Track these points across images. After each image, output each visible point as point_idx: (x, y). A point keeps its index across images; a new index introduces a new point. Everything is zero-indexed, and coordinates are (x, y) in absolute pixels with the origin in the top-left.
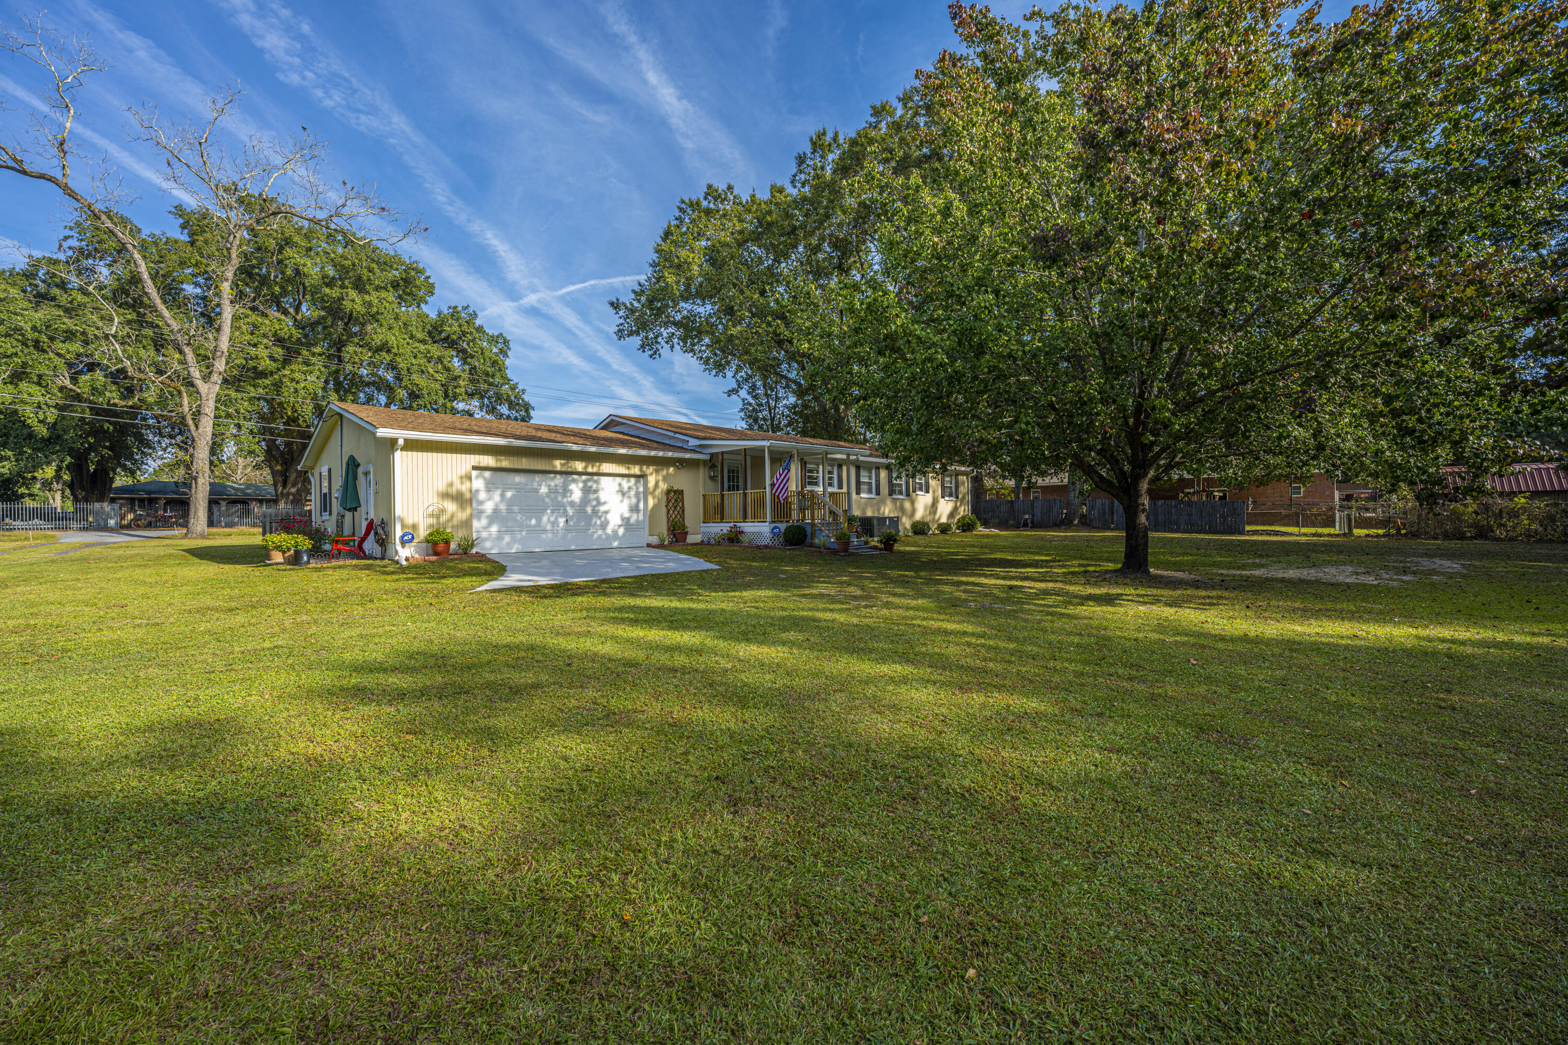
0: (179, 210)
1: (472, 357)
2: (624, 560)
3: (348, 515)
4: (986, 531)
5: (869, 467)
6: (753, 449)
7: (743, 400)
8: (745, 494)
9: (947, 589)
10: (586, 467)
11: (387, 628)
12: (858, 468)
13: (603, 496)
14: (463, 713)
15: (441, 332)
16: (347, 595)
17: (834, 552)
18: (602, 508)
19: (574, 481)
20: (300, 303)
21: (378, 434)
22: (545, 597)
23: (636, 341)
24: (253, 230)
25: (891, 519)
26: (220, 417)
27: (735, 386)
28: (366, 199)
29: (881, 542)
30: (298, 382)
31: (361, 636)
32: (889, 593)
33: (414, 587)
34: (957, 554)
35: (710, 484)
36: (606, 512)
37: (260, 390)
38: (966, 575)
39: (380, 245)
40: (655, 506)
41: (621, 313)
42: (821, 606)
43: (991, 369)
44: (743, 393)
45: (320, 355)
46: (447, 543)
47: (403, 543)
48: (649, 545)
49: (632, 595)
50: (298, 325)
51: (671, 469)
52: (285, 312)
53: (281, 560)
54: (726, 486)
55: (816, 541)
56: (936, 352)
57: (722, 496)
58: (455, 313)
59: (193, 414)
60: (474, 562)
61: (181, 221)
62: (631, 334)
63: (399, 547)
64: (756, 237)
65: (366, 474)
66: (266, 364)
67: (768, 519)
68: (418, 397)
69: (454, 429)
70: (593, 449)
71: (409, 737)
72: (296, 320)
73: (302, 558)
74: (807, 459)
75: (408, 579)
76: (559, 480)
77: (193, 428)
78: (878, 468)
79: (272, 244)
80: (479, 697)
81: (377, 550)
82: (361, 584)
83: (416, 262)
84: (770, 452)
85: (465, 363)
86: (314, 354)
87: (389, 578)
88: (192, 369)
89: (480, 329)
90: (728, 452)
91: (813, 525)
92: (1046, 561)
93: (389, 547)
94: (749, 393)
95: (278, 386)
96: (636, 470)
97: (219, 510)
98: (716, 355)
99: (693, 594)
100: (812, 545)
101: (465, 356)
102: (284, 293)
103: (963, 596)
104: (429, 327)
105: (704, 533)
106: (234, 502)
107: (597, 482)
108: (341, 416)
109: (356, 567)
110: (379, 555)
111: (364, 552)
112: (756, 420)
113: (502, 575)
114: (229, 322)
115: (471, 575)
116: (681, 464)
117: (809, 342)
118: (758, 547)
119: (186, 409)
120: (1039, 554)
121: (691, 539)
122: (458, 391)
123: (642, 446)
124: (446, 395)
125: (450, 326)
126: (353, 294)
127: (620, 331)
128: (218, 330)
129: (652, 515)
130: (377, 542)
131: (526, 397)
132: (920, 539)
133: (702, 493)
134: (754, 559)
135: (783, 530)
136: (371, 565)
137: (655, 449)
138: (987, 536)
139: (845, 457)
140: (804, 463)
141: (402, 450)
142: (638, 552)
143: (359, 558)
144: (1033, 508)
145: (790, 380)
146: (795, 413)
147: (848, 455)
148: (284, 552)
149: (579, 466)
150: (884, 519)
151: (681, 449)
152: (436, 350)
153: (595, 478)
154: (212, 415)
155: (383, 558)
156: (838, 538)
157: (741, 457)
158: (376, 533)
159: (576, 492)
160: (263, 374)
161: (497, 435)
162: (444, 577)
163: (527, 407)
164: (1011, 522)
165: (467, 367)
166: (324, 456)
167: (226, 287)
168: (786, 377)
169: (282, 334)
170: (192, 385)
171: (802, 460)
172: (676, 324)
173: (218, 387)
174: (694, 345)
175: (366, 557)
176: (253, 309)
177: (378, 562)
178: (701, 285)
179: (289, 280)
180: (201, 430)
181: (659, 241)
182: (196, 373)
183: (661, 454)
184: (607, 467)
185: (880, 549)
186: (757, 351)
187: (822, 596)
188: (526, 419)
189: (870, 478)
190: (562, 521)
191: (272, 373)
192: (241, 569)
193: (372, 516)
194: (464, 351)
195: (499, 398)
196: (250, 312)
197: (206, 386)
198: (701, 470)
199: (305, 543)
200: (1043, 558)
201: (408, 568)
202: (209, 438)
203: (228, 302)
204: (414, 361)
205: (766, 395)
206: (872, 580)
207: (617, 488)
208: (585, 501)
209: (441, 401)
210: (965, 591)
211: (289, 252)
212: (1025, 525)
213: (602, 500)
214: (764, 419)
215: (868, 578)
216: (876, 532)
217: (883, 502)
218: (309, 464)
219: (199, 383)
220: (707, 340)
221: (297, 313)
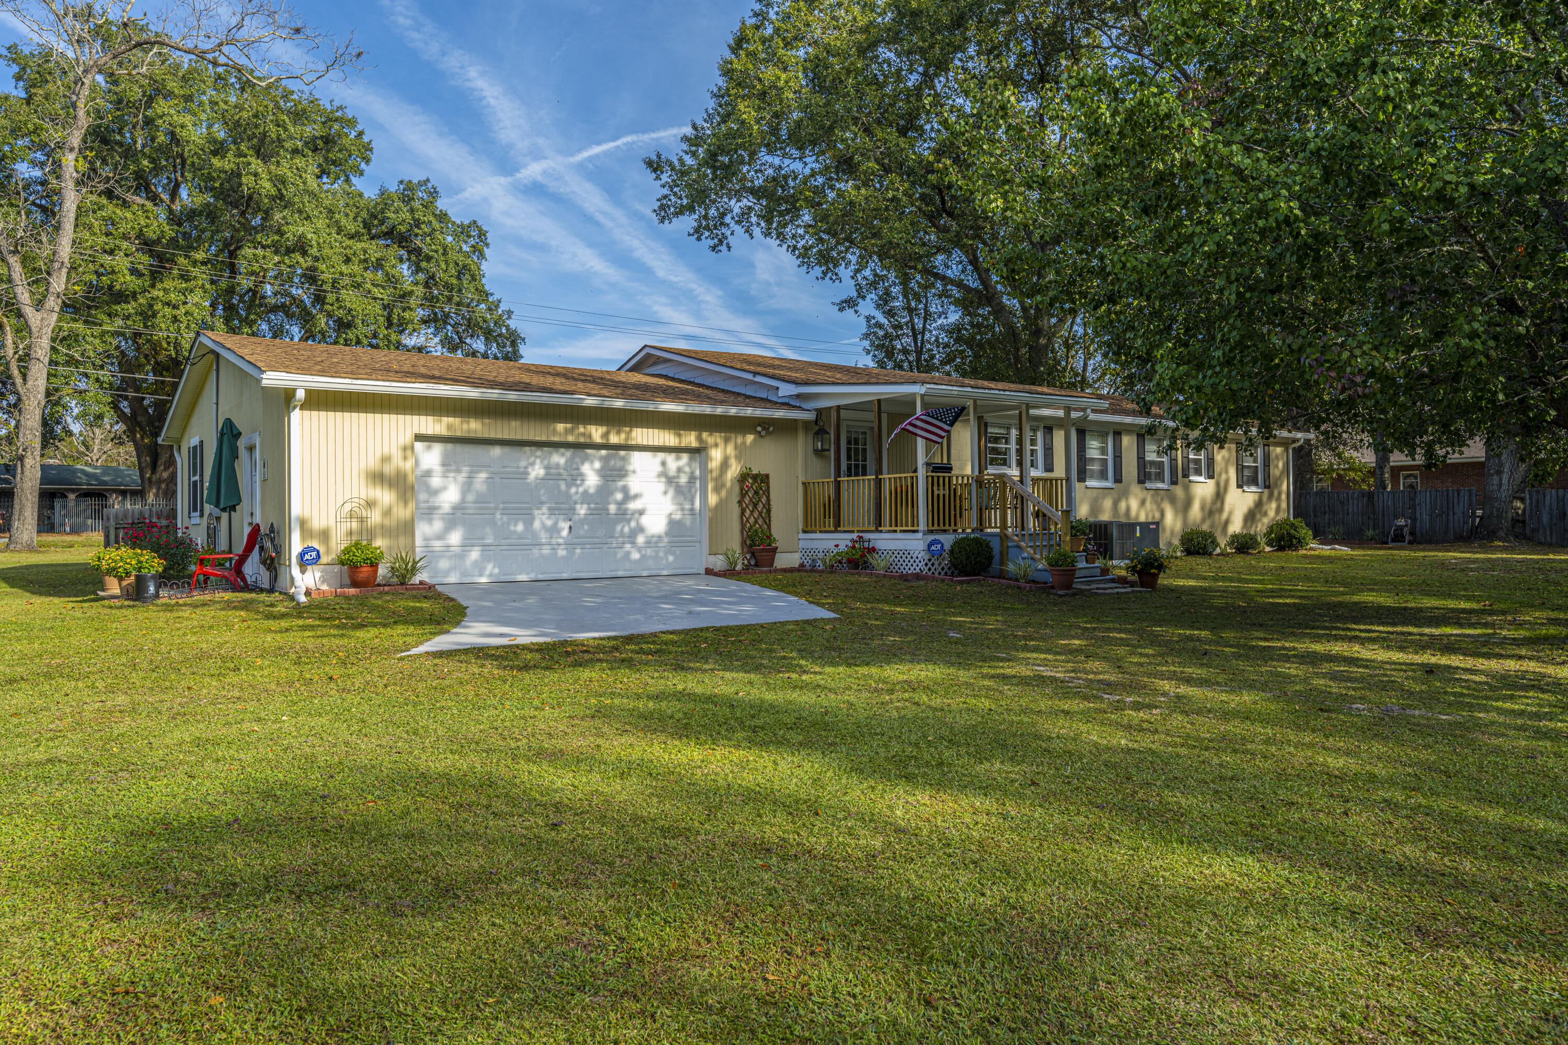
0: (14, 54)
1: (429, 259)
2: (666, 598)
3: (225, 516)
4: (1326, 550)
5: (1102, 431)
6: (894, 401)
7: (868, 319)
8: (879, 482)
9: (1292, 669)
10: (606, 435)
11: (246, 726)
12: (1081, 433)
13: (634, 484)
14: (334, 940)
15: (382, 222)
16: (202, 656)
17: (1045, 588)
18: (633, 506)
19: (586, 458)
20: (177, 185)
21: (265, 382)
22: (526, 668)
23: (688, 222)
24: (112, 74)
25: (1145, 526)
26: (57, 364)
27: (854, 294)
28: (271, 14)
29: (1133, 569)
30: (175, 307)
31: (198, 742)
32: (1172, 677)
33: (310, 644)
34: (1279, 593)
35: (816, 463)
36: (641, 512)
37: (119, 322)
38: (1317, 638)
39: (292, 85)
40: (721, 504)
41: (665, 178)
42: (1044, 704)
43: (1397, 227)
44: (867, 307)
45: (204, 263)
46: (374, 566)
47: (304, 564)
48: (709, 572)
49: (679, 668)
50: (173, 219)
51: (750, 438)
52: (154, 198)
53: (116, 591)
54: (844, 467)
55: (1011, 567)
56: (1276, 196)
57: (838, 485)
58: (408, 193)
59: (20, 360)
60: (415, 598)
61: (15, 69)
62: (680, 211)
63: (296, 571)
64: (893, 37)
65: (251, 449)
66: (126, 280)
67: (922, 526)
68: (349, 325)
69: (387, 373)
70: (619, 403)
71: (217, 1000)
72: (171, 211)
73: (146, 589)
74: (988, 418)
75: (303, 628)
76: (559, 459)
77: (19, 381)
78: (1118, 434)
79: (136, 93)
80: (373, 900)
81: (264, 578)
82: (228, 636)
83: (341, 108)
84: (925, 405)
85: (418, 269)
86: (195, 263)
87: (273, 624)
88: (19, 290)
89: (443, 217)
90: (847, 407)
91: (1003, 537)
92: (1471, 612)
93: (282, 570)
94: (878, 306)
95: (147, 315)
96: (691, 439)
97: (64, 507)
98: (821, 240)
99: (791, 668)
100: (1002, 575)
101: (417, 257)
102: (157, 169)
103: (1335, 688)
104: (364, 214)
105: (805, 551)
106: (87, 494)
107: (623, 459)
108: (218, 356)
109: (229, 606)
110: (266, 585)
111: (244, 579)
112: (890, 354)
113: (457, 624)
114: (72, 215)
115: (406, 622)
116: (765, 428)
117: (1004, 196)
118: (904, 578)
119: (10, 352)
120: (1449, 596)
121: (783, 560)
122: (407, 315)
123: (699, 398)
124: (390, 325)
125: (396, 212)
126: (256, 164)
127: (662, 207)
128: (58, 228)
129: (716, 516)
130: (263, 562)
131: (512, 324)
132: (1199, 563)
133: (801, 479)
134: (897, 601)
135: (947, 547)
136: (252, 602)
137: (722, 403)
138: (1330, 560)
139: (1061, 413)
140: (983, 425)
141: (302, 408)
142: (690, 582)
143: (236, 589)
144: (1413, 507)
145: (952, 282)
146: (958, 340)
147: (1068, 410)
148: (121, 579)
149: (596, 433)
150: (1131, 526)
151: (766, 402)
152: (374, 250)
153: (622, 453)
154: (47, 360)
155: (271, 591)
156: (1053, 563)
157: (872, 416)
158: (262, 548)
159: (591, 474)
160: (121, 297)
161: (455, 381)
162: (362, 626)
163: (514, 339)
164: (1370, 533)
165: (421, 277)
166: (195, 421)
167: (69, 160)
168: (943, 278)
169: (151, 234)
170: (20, 315)
171: (980, 419)
172: (755, 192)
173: (55, 316)
174: (785, 225)
175: (247, 588)
176: (109, 194)
177: (263, 597)
178: (799, 124)
179: (160, 149)
180: (30, 383)
181: (728, 55)
182: (24, 296)
183: (733, 411)
184: (641, 435)
185: (1132, 584)
186: (894, 230)
187: (1041, 680)
188: (514, 356)
189: (1103, 451)
190: (564, 526)
191: (134, 295)
192: (57, 604)
193: (258, 519)
194: (418, 251)
195: (472, 326)
196: (104, 201)
197: (39, 316)
198: (801, 437)
199: (154, 564)
200: (1463, 605)
201: (309, 607)
202: (41, 396)
203: (71, 184)
204: (344, 268)
205: (911, 310)
206: (1134, 649)
207: (659, 468)
208: (604, 491)
209: (383, 332)
210: (1334, 677)
211: (162, 106)
212: (1398, 538)
213: (634, 490)
214: (905, 351)
215: (1124, 643)
216: (1117, 549)
217: (1125, 494)
218: (174, 434)
219: (28, 311)
220: (807, 218)
221: (173, 200)
